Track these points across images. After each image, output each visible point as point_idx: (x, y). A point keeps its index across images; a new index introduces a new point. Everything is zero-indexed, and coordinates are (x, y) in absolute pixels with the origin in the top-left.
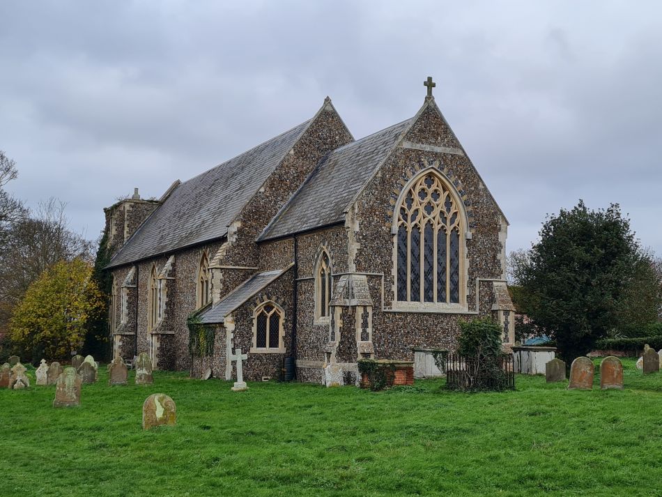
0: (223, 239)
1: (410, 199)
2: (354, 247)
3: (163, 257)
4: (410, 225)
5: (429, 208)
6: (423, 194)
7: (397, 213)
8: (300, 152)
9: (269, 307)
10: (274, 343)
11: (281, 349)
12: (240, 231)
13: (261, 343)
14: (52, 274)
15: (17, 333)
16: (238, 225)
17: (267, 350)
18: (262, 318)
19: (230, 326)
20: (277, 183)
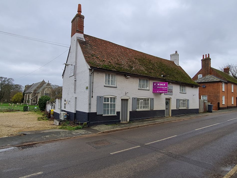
0: (32, 93)
1: (46, 91)
2: (40, 95)
3: (28, 93)
4: (46, 93)
5: (48, 91)
6: (47, 90)
7: (45, 92)
8: (40, 84)
9: (34, 99)
10: (35, 102)
11: (36, 103)
12: (33, 92)
13: (33, 102)
14: (17, 94)
15: (13, 100)
16: (33, 91)
17: (34, 103)
18: (34, 100)
19: (30, 101)
20: (38, 88)
